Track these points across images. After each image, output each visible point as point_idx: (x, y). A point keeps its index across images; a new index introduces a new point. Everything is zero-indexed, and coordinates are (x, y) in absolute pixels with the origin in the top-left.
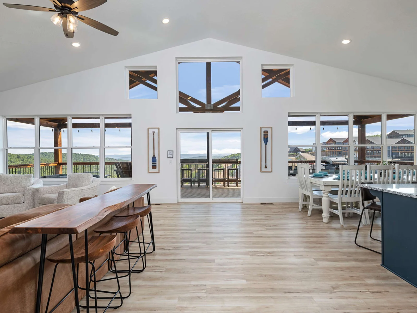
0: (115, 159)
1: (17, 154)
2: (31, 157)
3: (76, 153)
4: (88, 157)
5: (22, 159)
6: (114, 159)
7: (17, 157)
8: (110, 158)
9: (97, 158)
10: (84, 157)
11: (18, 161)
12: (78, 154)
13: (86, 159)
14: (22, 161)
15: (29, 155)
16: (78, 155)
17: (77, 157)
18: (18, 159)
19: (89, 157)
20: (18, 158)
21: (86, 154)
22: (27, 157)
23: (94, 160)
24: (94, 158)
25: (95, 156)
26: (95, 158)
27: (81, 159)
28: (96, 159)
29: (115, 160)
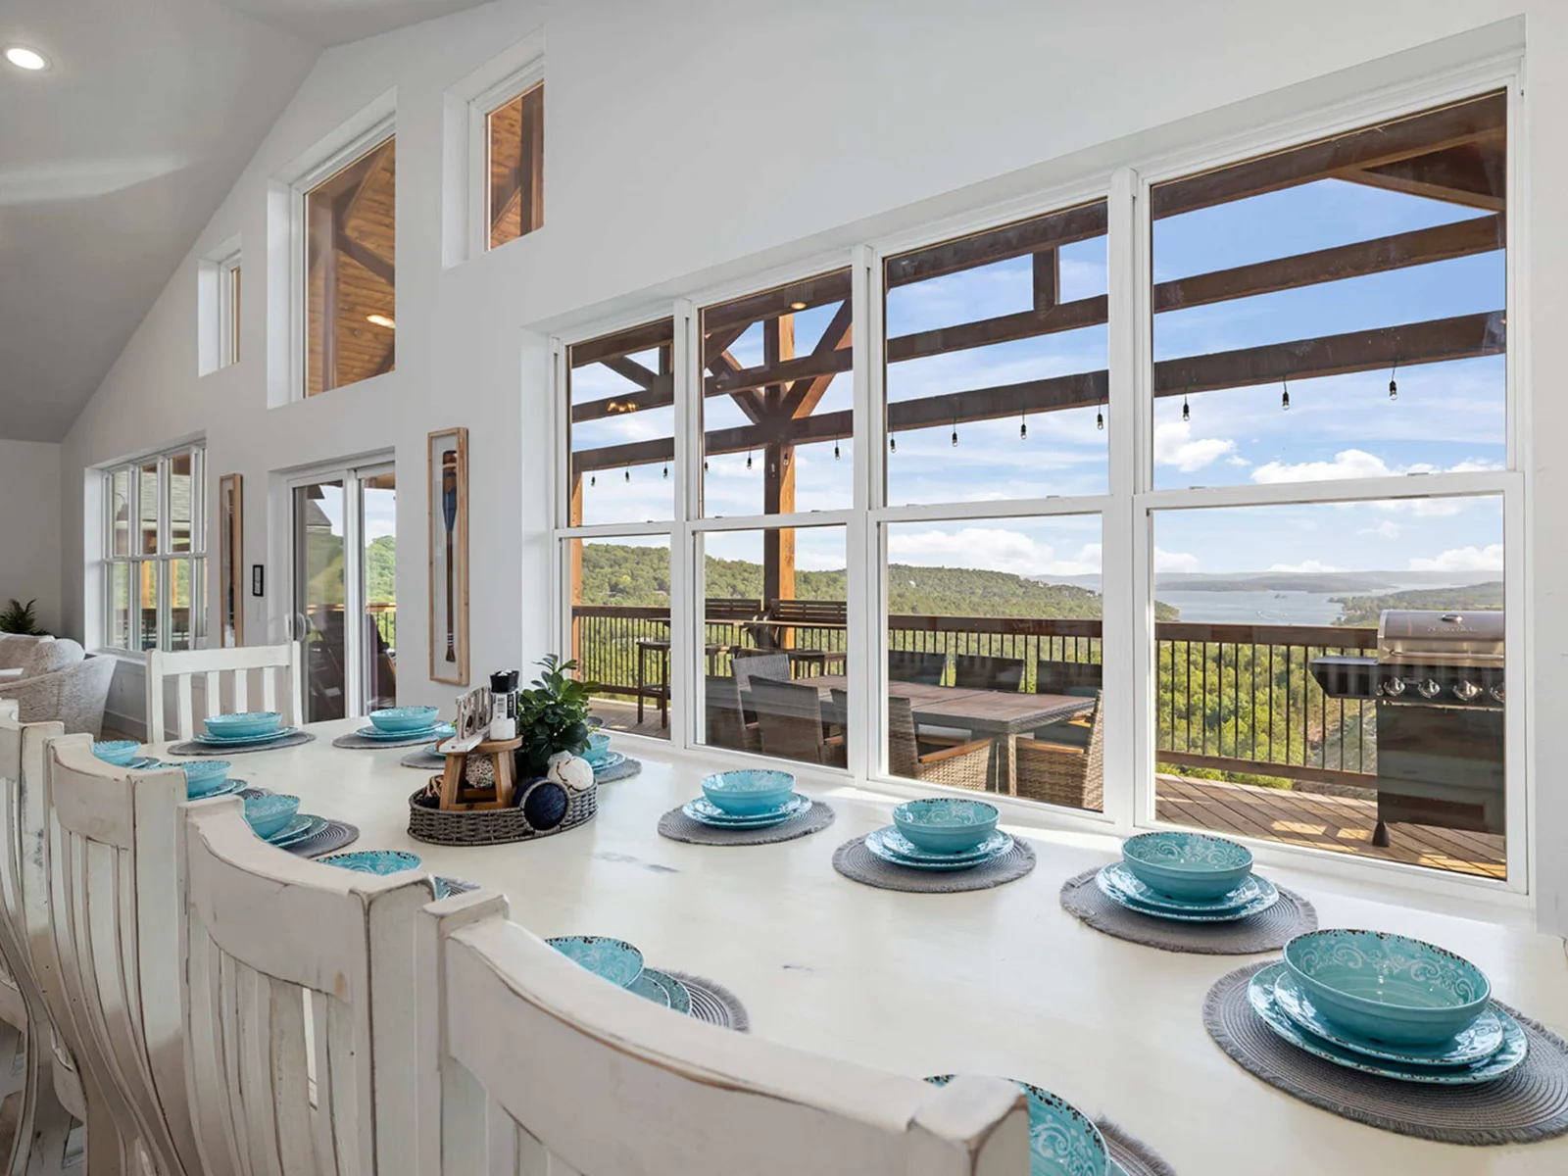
0: (1089, 591)
1: (804, 569)
2: (835, 581)
3: (959, 569)
4: (997, 582)
5: (815, 588)
6: (1088, 589)
7: (803, 579)
8: (1073, 588)
9: (1026, 588)
10: (986, 583)
11: (804, 592)
12: (967, 571)
13: (990, 590)
14: (815, 591)
15: (834, 575)
16: (965, 575)
17: (965, 581)
18: (804, 586)
19: (1000, 581)
20: (805, 582)
21: (992, 572)
22: (825, 580)
23: (1017, 592)
24: (1017, 586)
25: (1022, 578)
26: (1021, 586)
27: (978, 590)
28: (1024, 589)
29: (1088, 594)
